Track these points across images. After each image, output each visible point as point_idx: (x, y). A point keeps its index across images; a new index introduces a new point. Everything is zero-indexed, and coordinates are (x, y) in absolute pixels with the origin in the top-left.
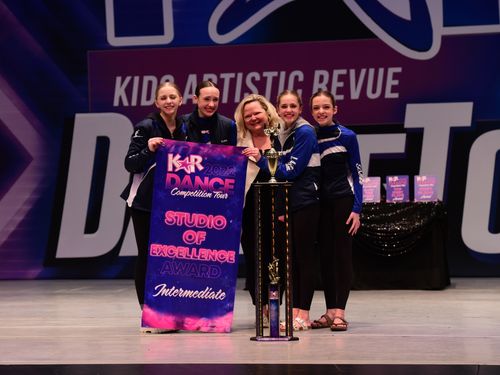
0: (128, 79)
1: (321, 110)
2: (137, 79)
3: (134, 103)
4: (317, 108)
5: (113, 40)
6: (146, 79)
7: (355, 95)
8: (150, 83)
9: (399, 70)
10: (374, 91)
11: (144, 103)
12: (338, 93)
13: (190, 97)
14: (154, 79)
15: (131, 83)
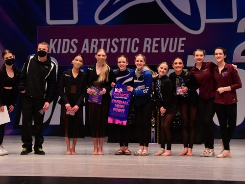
0: (56, 40)
1: (122, 63)
2: (60, 40)
3: (58, 52)
4: (120, 62)
5: (50, 22)
6: (65, 40)
7: (163, 50)
8: (66, 42)
9: (185, 39)
10: (173, 49)
11: (63, 52)
12: (155, 49)
13: (85, 49)
14: (68, 41)
15: (57, 42)
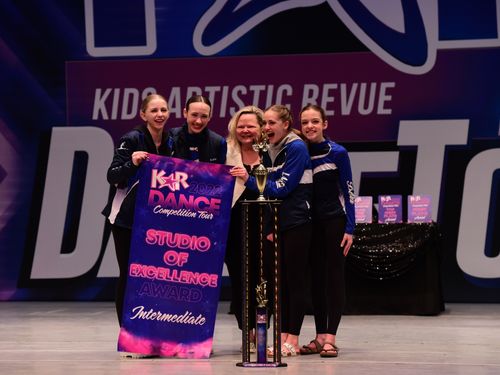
0: (108, 91)
2: (117, 91)
3: (114, 116)
4: (306, 123)
5: (93, 51)
6: (127, 91)
7: (346, 110)
8: (131, 96)
9: (392, 85)
10: (366, 107)
11: (125, 116)
12: (328, 109)
13: (173, 110)
14: (135, 92)
15: (111, 96)
